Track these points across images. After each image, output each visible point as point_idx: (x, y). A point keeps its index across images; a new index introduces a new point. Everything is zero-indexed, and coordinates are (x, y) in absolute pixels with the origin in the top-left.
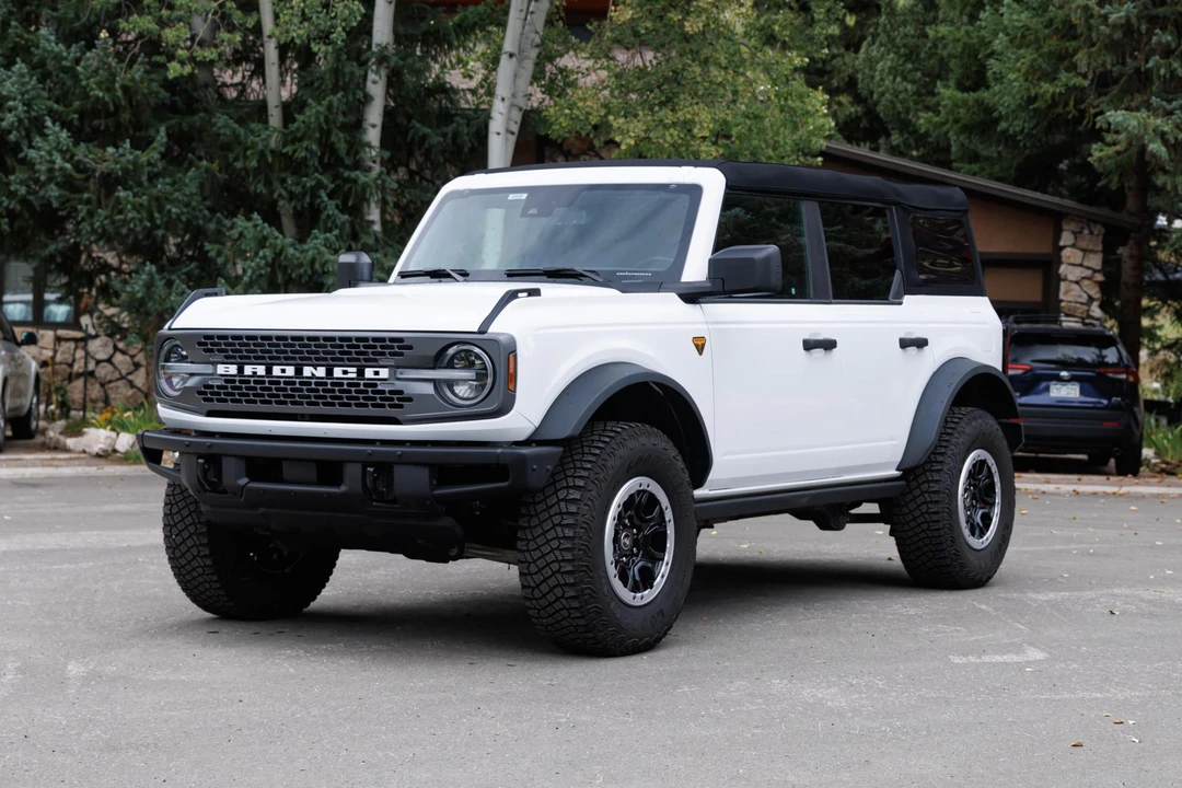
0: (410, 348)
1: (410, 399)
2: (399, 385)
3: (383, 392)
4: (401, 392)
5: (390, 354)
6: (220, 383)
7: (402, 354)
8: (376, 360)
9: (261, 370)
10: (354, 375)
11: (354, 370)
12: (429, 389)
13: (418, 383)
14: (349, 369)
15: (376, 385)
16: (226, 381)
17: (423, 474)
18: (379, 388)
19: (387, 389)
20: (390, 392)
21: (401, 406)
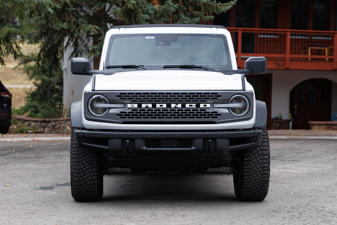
0: (220, 96)
1: (220, 115)
2: (215, 110)
3: (209, 112)
4: (217, 112)
5: (212, 99)
6: (130, 111)
7: (217, 99)
8: (205, 101)
9: (150, 106)
10: (195, 107)
11: (195, 105)
12: (226, 111)
13: (222, 109)
14: (193, 105)
15: (205, 110)
16: (132, 110)
17: (227, 142)
18: (207, 111)
19: (211, 111)
20: (212, 112)
21: (217, 117)
